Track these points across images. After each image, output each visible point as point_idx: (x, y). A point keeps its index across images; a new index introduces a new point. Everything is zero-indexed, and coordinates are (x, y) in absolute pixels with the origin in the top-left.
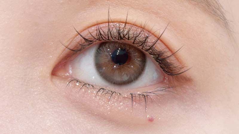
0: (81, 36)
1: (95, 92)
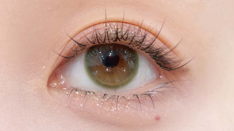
1: (97, 99)
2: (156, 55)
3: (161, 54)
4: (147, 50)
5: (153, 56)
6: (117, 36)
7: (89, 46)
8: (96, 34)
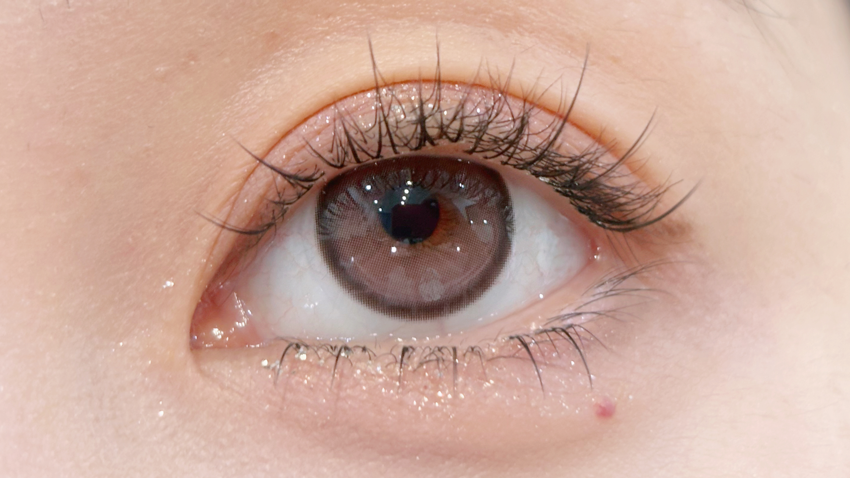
0: (272, 168)
1: (379, 369)
2: (572, 181)
3: (589, 174)
4: (537, 166)
5: (564, 186)
6: (424, 129)
7: (325, 179)
8: (347, 133)
